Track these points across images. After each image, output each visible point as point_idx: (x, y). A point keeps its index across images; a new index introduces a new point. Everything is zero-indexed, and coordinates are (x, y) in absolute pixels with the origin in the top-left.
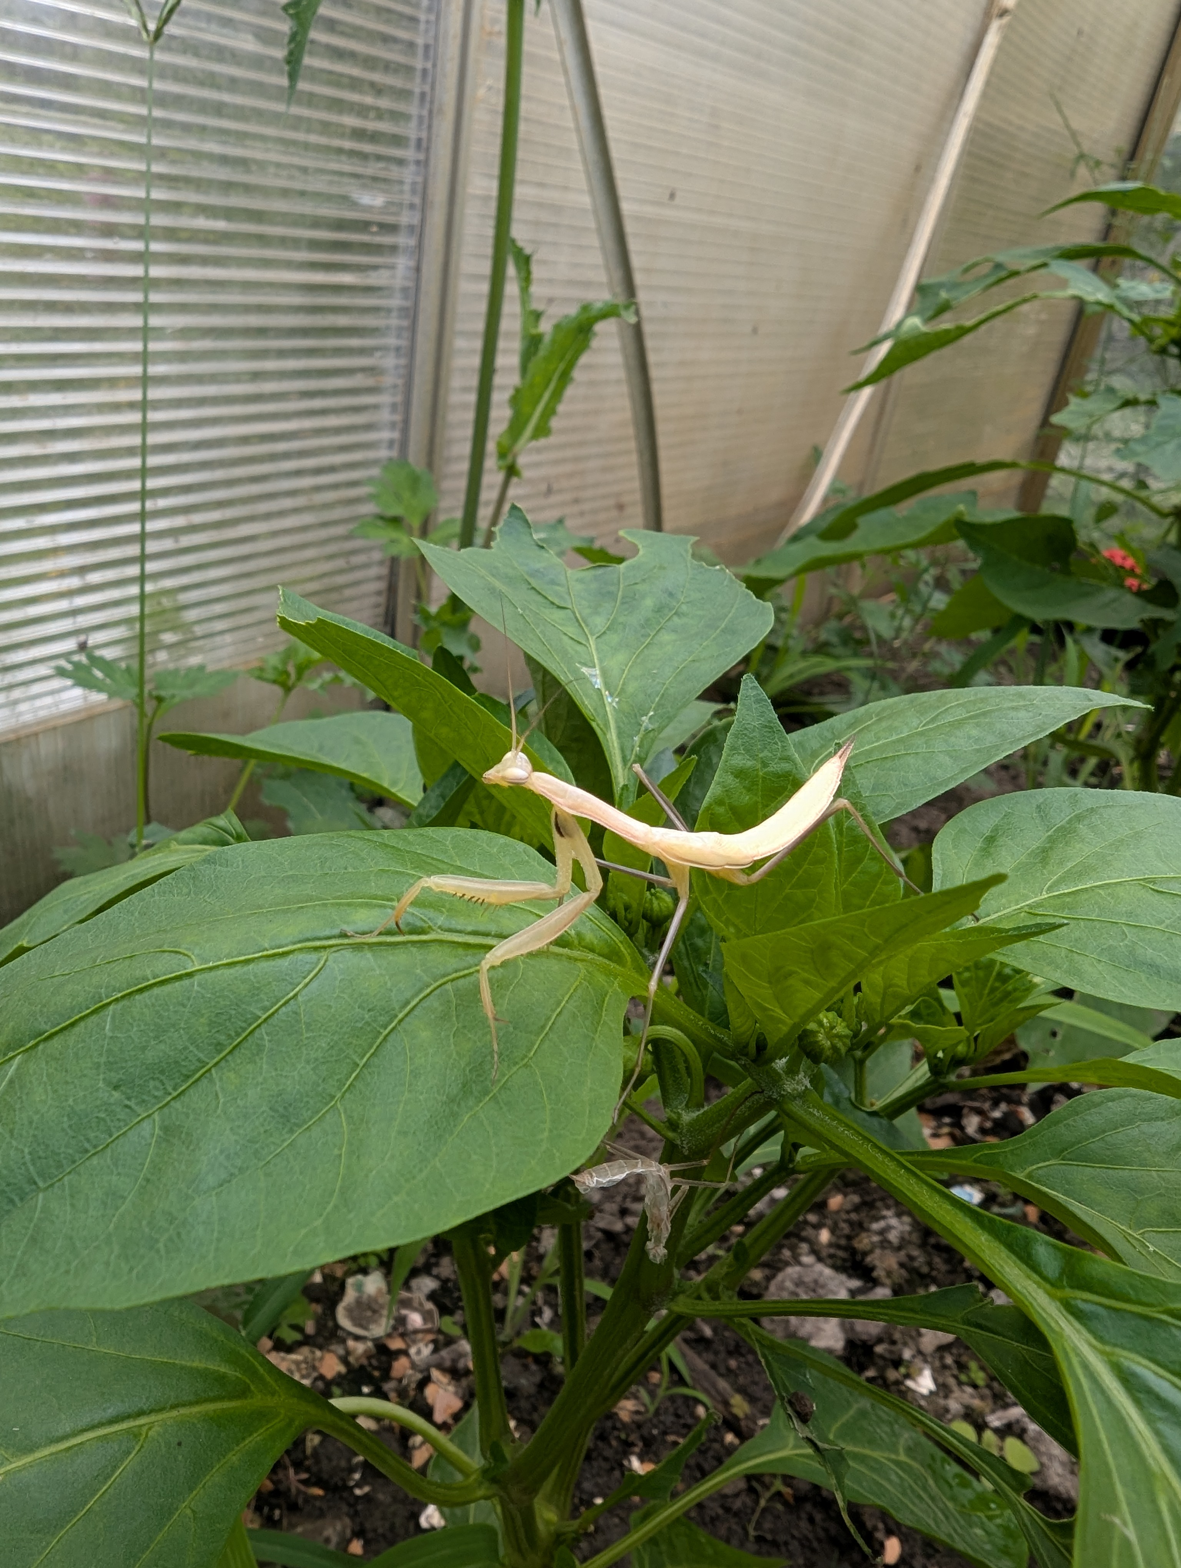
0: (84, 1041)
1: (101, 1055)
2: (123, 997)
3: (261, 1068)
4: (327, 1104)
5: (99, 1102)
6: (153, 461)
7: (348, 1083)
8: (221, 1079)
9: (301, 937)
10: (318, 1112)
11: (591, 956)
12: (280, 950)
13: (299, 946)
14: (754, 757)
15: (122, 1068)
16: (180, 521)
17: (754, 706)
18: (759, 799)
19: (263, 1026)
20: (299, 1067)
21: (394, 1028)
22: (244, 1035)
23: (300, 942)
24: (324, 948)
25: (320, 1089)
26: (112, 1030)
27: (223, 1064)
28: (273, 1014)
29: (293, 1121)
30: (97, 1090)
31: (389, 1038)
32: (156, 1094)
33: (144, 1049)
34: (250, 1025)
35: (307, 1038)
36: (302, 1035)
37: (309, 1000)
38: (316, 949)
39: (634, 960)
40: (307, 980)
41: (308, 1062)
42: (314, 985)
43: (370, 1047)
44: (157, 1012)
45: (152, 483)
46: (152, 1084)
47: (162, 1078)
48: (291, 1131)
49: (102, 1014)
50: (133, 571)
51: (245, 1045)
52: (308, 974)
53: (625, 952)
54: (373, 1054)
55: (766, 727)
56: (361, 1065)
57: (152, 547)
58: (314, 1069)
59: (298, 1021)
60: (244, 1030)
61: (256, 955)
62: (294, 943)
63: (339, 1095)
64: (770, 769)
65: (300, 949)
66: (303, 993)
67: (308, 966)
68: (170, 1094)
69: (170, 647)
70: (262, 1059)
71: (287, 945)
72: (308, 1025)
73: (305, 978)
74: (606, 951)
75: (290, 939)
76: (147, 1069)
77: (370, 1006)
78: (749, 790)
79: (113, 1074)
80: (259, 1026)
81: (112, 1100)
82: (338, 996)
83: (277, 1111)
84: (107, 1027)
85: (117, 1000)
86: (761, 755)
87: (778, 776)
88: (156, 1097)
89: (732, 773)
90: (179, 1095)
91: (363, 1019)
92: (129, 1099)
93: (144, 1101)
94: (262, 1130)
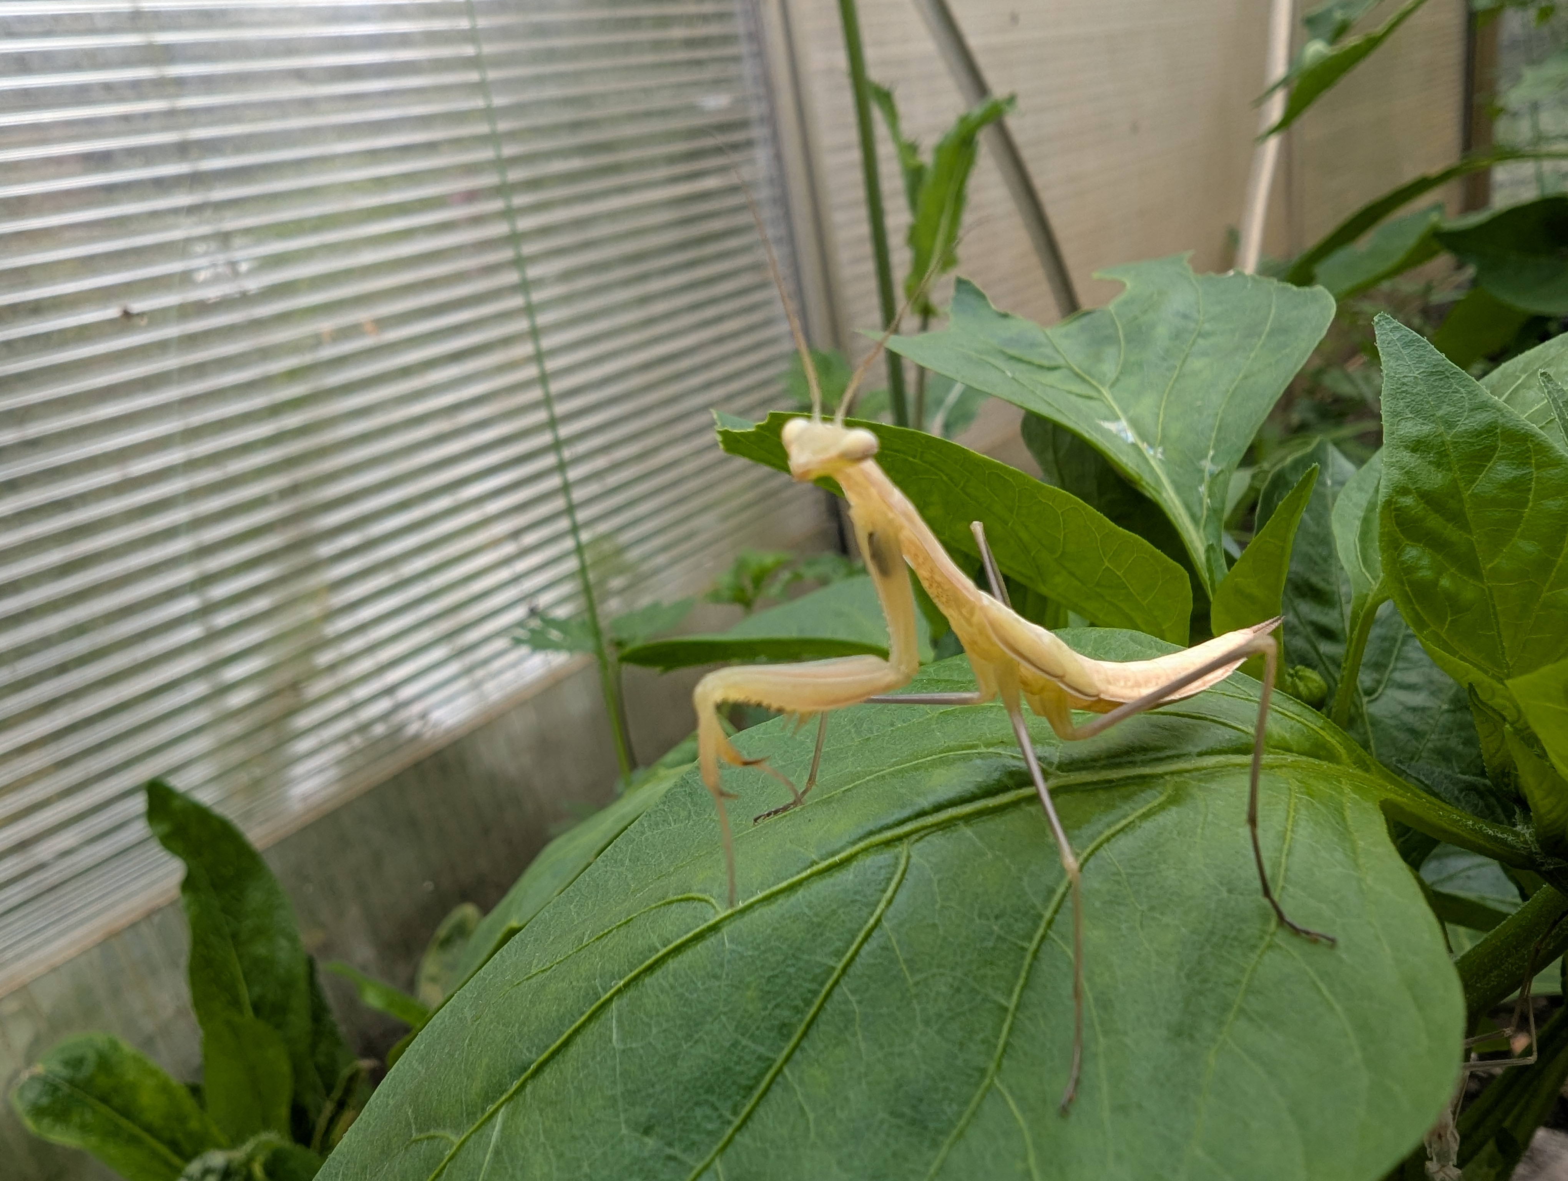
0: (585, 1065)
1: (614, 1083)
2: (627, 985)
3: (858, 1049)
4: (977, 1085)
5: (627, 1161)
6: (560, 409)
7: (1001, 1042)
8: (801, 1082)
9: (861, 832)
10: (966, 1102)
11: (1290, 758)
12: (837, 858)
13: (862, 845)
14: (1429, 418)
15: (650, 1096)
16: (600, 462)
17: (1404, 352)
18: (1458, 475)
19: (842, 982)
20: (916, 1034)
21: (1043, 938)
22: (817, 1002)
23: (861, 839)
24: (900, 839)
25: (959, 1062)
26: (623, 1040)
27: (798, 1055)
28: (852, 959)
29: (931, 1126)
30: (621, 1140)
31: (1041, 955)
32: (710, 1127)
33: (674, 1059)
34: (822, 984)
35: (917, 984)
36: (905, 980)
37: (901, 925)
38: (888, 843)
39: (1350, 751)
40: (889, 893)
41: (927, 1023)
42: (901, 898)
43: (1017, 976)
44: (681, 996)
45: (564, 431)
46: (699, 1112)
47: (713, 1099)
48: (935, 1145)
49: (603, 1017)
50: (564, 524)
51: (823, 1017)
52: (888, 884)
53: (1334, 742)
54: (1024, 987)
55: (1432, 374)
56: (1012, 1006)
57: (578, 495)
58: (940, 1032)
59: (894, 961)
60: (815, 993)
61: (804, 874)
62: (854, 843)
63: (992, 1066)
64: (1460, 428)
65: (865, 850)
66: (890, 913)
67: (883, 871)
68: (729, 1123)
69: (621, 592)
70: (854, 1035)
71: (843, 849)
72: (909, 962)
73: (884, 891)
74: (1307, 745)
75: (846, 839)
76: (686, 1089)
77: (996, 911)
78: (1438, 465)
79: (638, 1110)
80: (837, 982)
81: (646, 1154)
82: (943, 907)
83: (902, 1115)
84: (615, 1037)
85: (619, 991)
86: (1440, 413)
87: (1478, 434)
88: (709, 1133)
89: (1406, 447)
90: (744, 1122)
91: (991, 933)
92: (670, 1145)
93: (693, 1144)
94: (888, 1153)
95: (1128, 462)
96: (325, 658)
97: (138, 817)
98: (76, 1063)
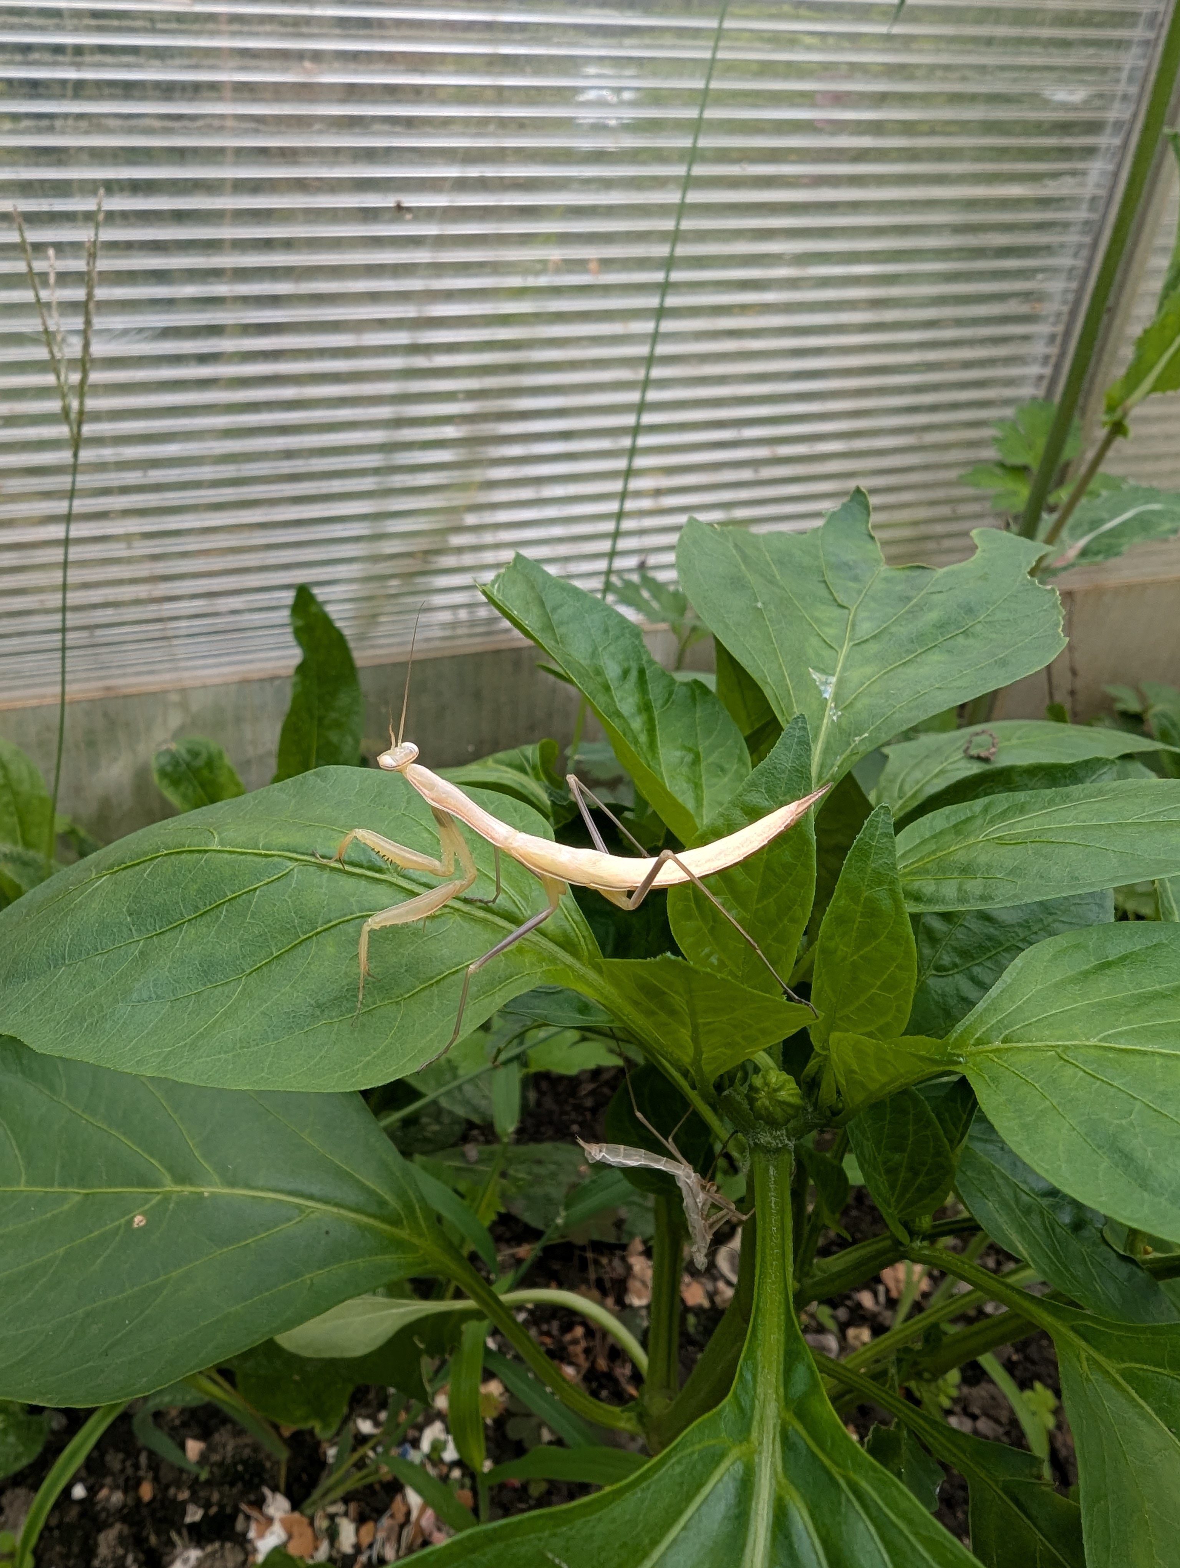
0: (133, 877)
1: (134, 889)
3: (211, 933)
4: (238, 974)
7: (259, 965)
9: (285, 847)
10: (227, 978)
12: (268, 853)
13: (281, 853)
15: (140, 903)
19: (226, 904)
20: (233, 941)
21: (310, 937)
22: (213, 906)
23: (283, 850)
24: (295, 860)
25: (238, 962)
27: (193, 921)
28: (237, 897)
29: (209, 977)
30: (121, 912)
31: (304, 943)
32: (149, 927)
33: (156, 893)
34: (219, 900)
35: (249, 923)
37: (263, 896)
38: (291, 859)
40: (271, 880)
41: (240, 940)
42: (272, 885)
43: (287, 945)
46: (149, 919)
47: (157, 918)
48: (205, 984)
51: (210, 914)
52: (275, 875)
54: (286, 951)
56: (275, 955)
58: (241, 946)
59: (248, 909)
60: (215, 902)
61: (250, 851)
62: (279, 851)
63: (248, 972)
65: (280, 856)
66: (260, 888)
68: (156, 930)
70: (214, 926)
71: (274, 850)
72: (253, 913)
73: (271, 877)
75: (277, 846)
76: (151, 908)
79: (133, 904)
80: (224, 903)
81: (125, 922)
83: (203, 966)
84: (147, 872)
85: (167, 854)
88: (148, 930)
90: (160, 933)
91: (293, 922)
92: (133, 925)
93: (140, 930)
94: (187, 975)
96: (457, 540)
97: (285, 607)
98: (195, 754)
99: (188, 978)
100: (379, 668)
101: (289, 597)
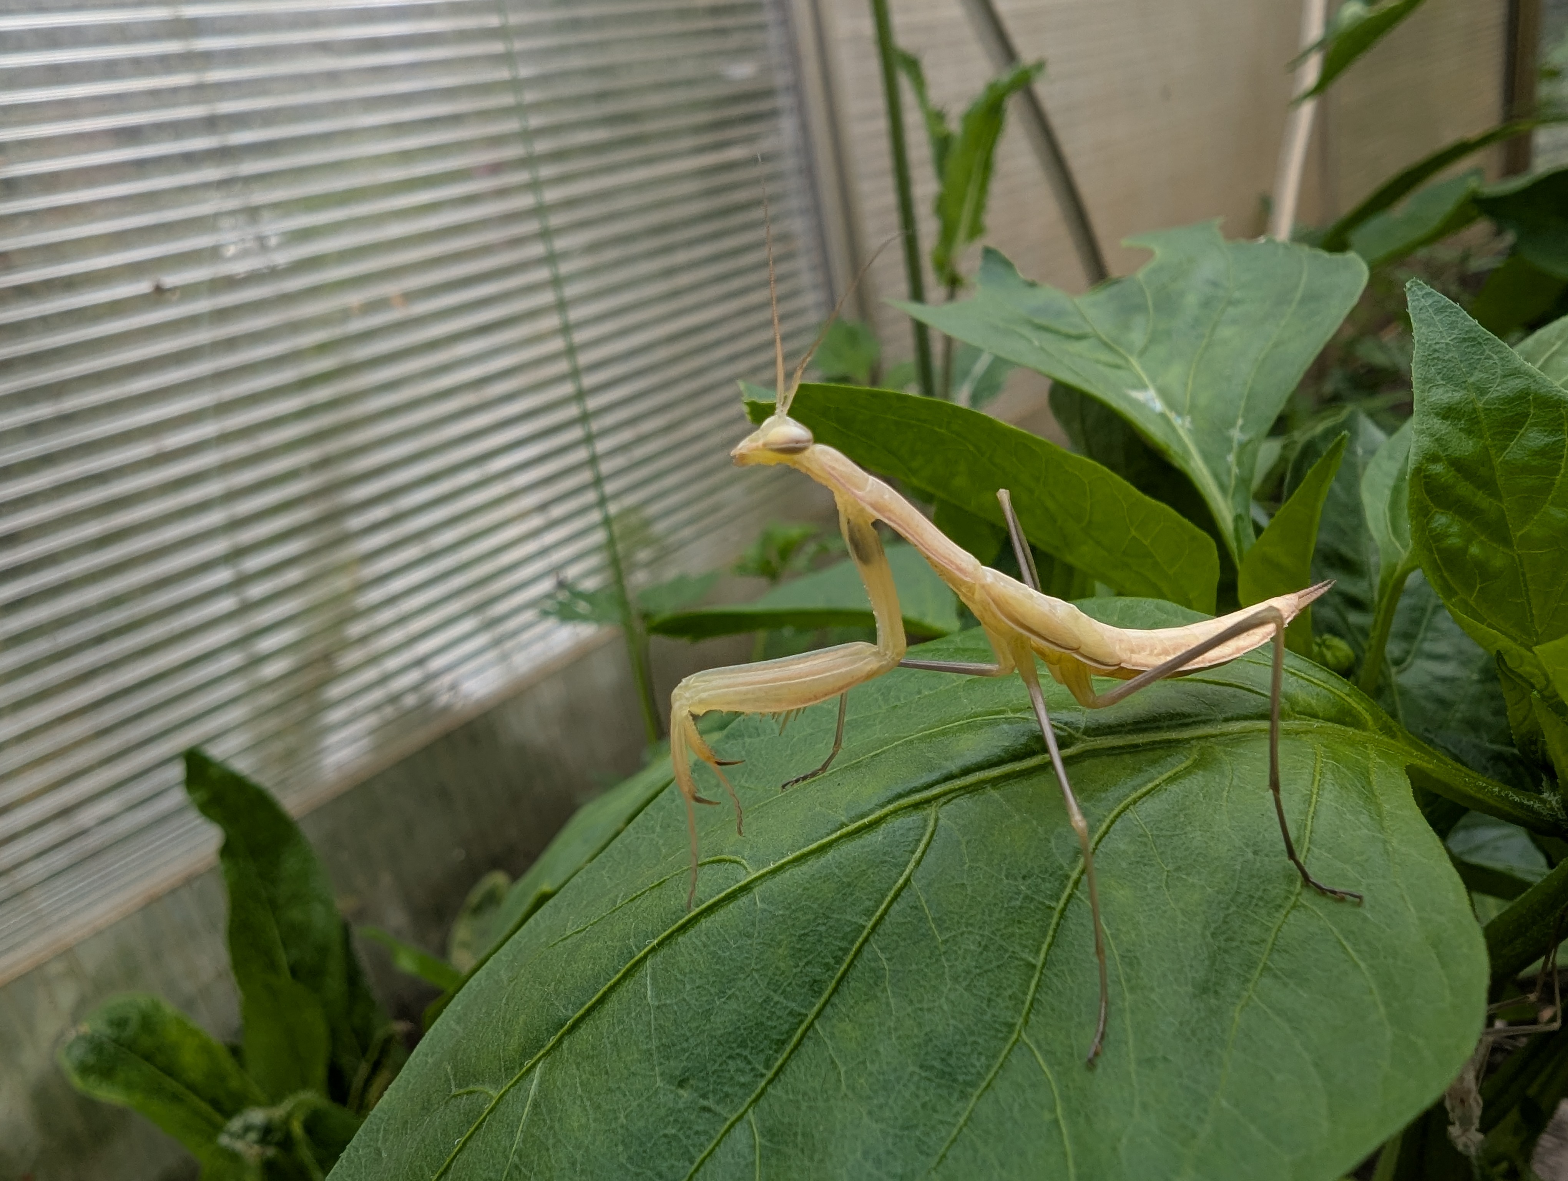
0: (621, 1022)
1: (649, 1037)
2: (660, 944)
3: (888, 1004)
4: (1005, 1039)
5: (663, 1112)
6: (589, 381)
7: (1029, 998)
8: (832, 1036)
9: (890, 794)
10: (995, 1057)
11: (1316, 724)
12: (866, 820)
13: (891, 807)
14: (1460, 385)
15: (684, 1050)
16: (628, 435)
17: (1437, 318)
18: (1489, 442)
19: (872, 939)
20: (945, 990)
21: (1070, 896)
22: (848, 959)
23: (889, 802)
24: (928, 801)
25: (987, 1018)
26: (657, 996)
27: (829, 1010)
28: (882, 917)
29: (961, 1078)
30: (656, 1092)
31: (1067, 913)
32: (742, 1080)
33: (707, 1014)
34: (852, 942)
35: (945, 942)
36: (934, 938)
37: (929, 885)
38: (916, 806)
39: (1376, 718)
40: (918, 854)
41: (955, 979)
42: (930, 858)
43: (1045, 935)
44: (714, 954)
45: (592, 403)
46: (732, 1065)
47: (746, 1053)
48: (964, 1096)
49: (638, 975)
50: (592, 496)
51: (854, 973)
52: (917, 846)
53: (1360, 709)
54: (1050, 945)
55: (1465, 340)
56: (1039, 964)
57: (606, 467)
58: (968, 988)
59: (923, 919)
60: (846, 951)
61: (834, 836)
62: (882, 806)
63: (1020, 1021)
64: (1492, 395)
65: (894, 812)
66: (918, 874)
67: (912, 833)
68: (762, 1075)
69: (648, 564)
70: (884, 990)
71: (872, 811)
72: (939, 922)
73: (913, 852)
74: (1333, 712)
75: (875, 801)
76: (720, 1043)
77: (1024, 872)
78: (1469, 432)
79: (672, 1063)
80: (866, 940)
81: (681, 1105)
82: (971, 868)
83: (931, 1068)
84: (649, 993)
85: (653, 949)
86: (1471, 380)
87: (1509, 401)
88: (743, 1085)
89: (1437, 414)
90: (777, 1074)
91: (1019, 893)
92: (704, 1096)
93: (727, 1095)
94: (918, 1104)
95: (1156, 432)
96: (356, 629)
97: (177, 784)
98: (120, 1023)
99: (924, 1106)
100: (318, 812)
101: (177, 772)
